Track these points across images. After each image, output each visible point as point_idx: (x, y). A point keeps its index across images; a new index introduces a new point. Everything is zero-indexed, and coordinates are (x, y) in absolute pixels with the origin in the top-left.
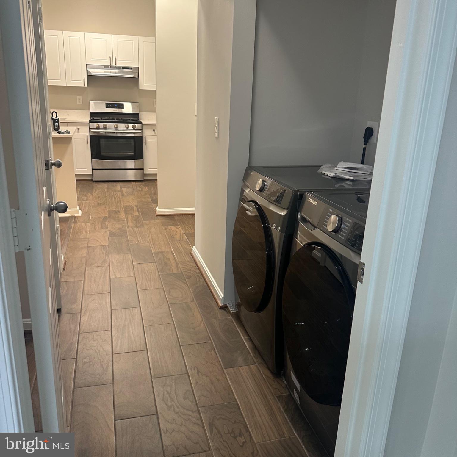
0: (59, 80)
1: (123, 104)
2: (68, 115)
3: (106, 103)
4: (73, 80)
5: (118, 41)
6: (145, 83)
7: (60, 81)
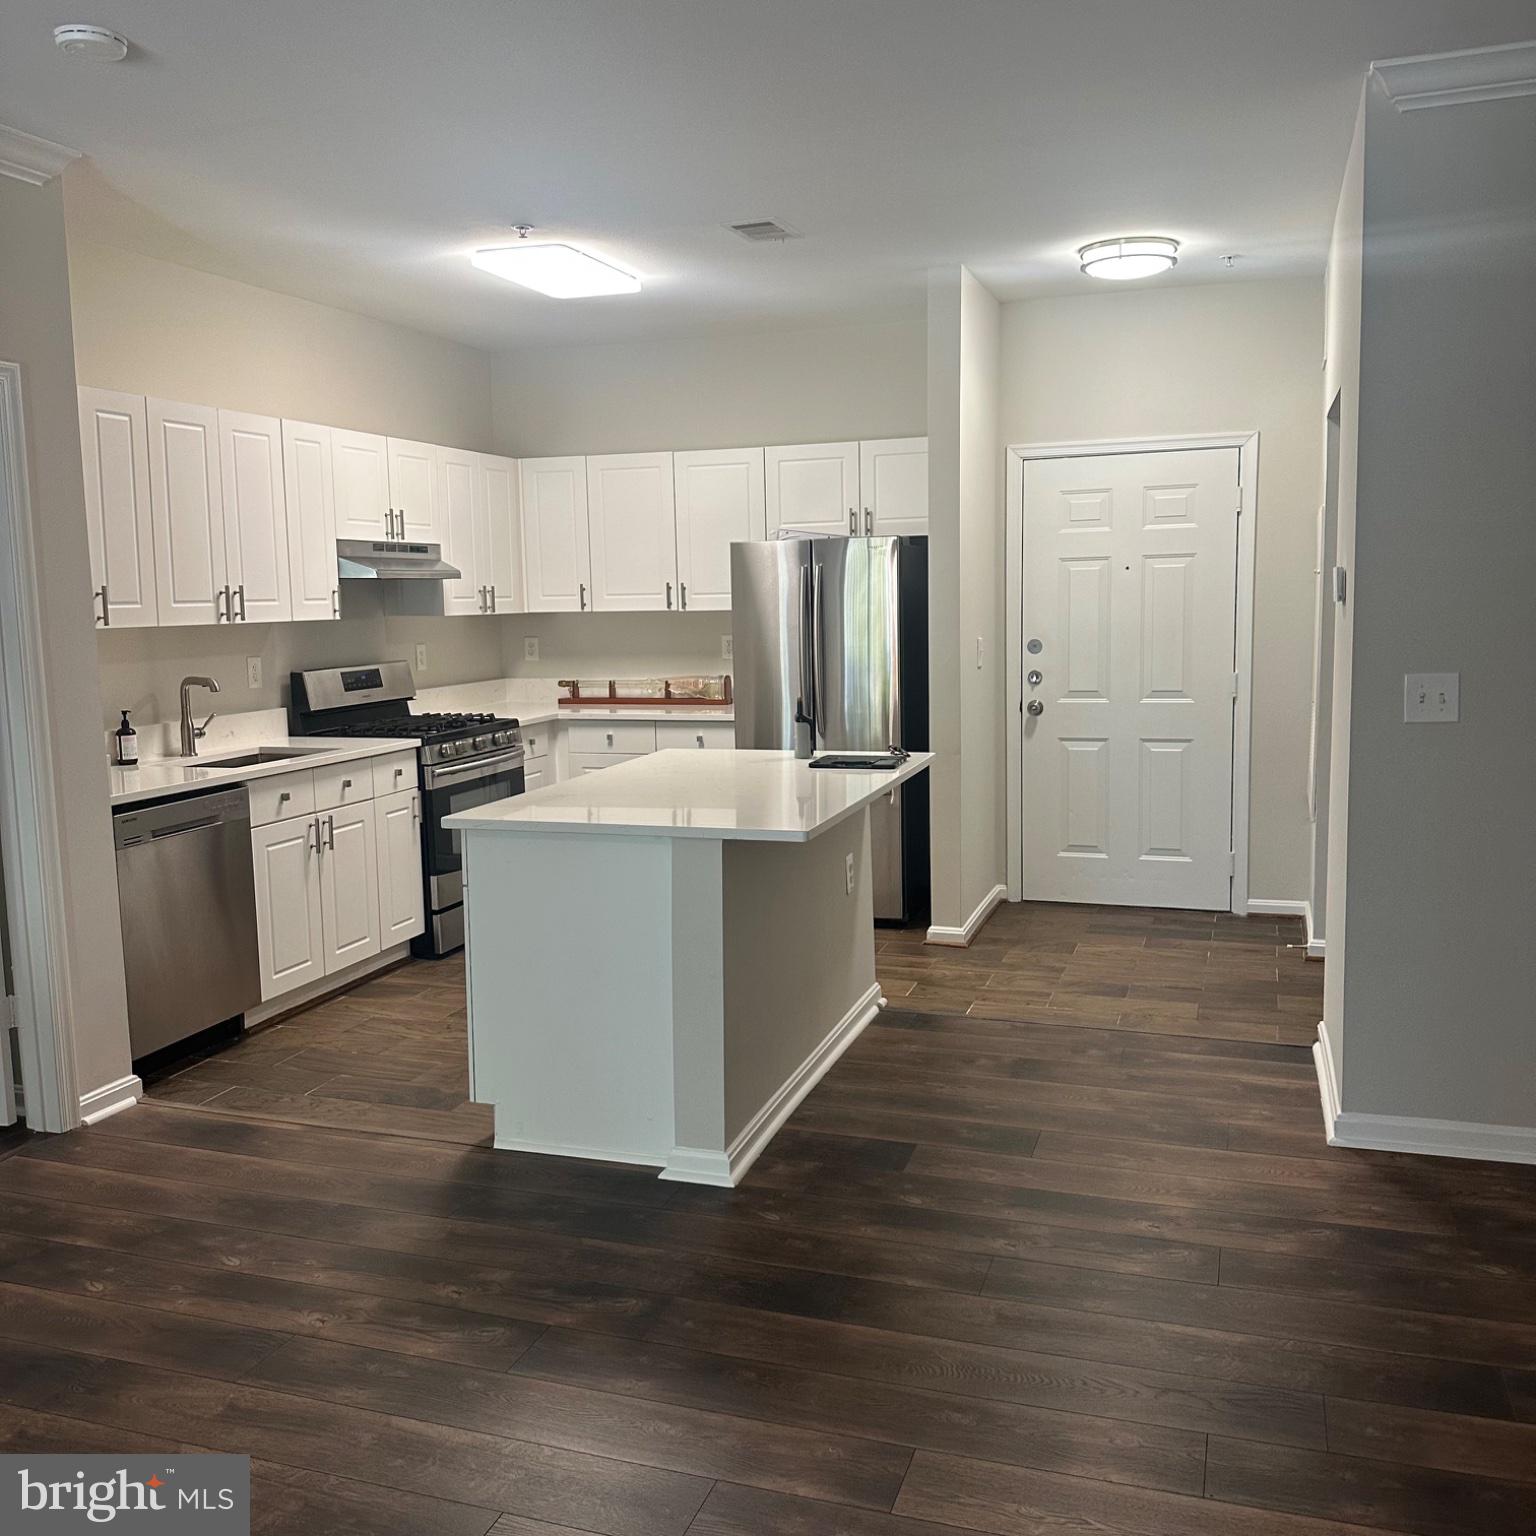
0: (274, 600)
1: (378, 670)
2: (232, 733)
3: (342, 674)
4: (308, 597)
5: (400, 458)
6: (453, 595)
7: (276, 603)
